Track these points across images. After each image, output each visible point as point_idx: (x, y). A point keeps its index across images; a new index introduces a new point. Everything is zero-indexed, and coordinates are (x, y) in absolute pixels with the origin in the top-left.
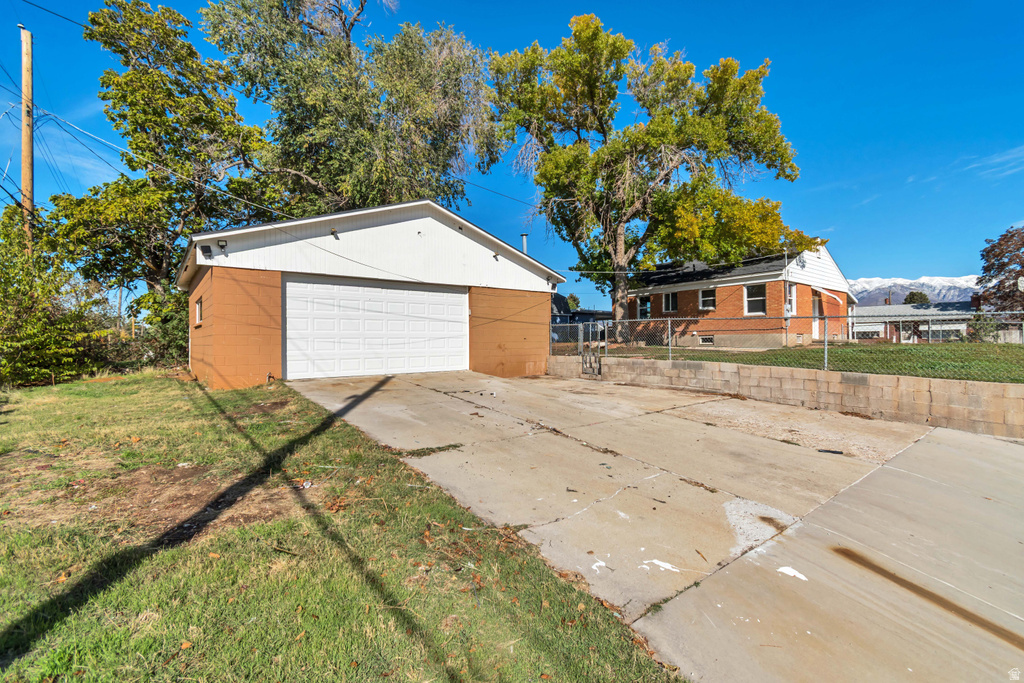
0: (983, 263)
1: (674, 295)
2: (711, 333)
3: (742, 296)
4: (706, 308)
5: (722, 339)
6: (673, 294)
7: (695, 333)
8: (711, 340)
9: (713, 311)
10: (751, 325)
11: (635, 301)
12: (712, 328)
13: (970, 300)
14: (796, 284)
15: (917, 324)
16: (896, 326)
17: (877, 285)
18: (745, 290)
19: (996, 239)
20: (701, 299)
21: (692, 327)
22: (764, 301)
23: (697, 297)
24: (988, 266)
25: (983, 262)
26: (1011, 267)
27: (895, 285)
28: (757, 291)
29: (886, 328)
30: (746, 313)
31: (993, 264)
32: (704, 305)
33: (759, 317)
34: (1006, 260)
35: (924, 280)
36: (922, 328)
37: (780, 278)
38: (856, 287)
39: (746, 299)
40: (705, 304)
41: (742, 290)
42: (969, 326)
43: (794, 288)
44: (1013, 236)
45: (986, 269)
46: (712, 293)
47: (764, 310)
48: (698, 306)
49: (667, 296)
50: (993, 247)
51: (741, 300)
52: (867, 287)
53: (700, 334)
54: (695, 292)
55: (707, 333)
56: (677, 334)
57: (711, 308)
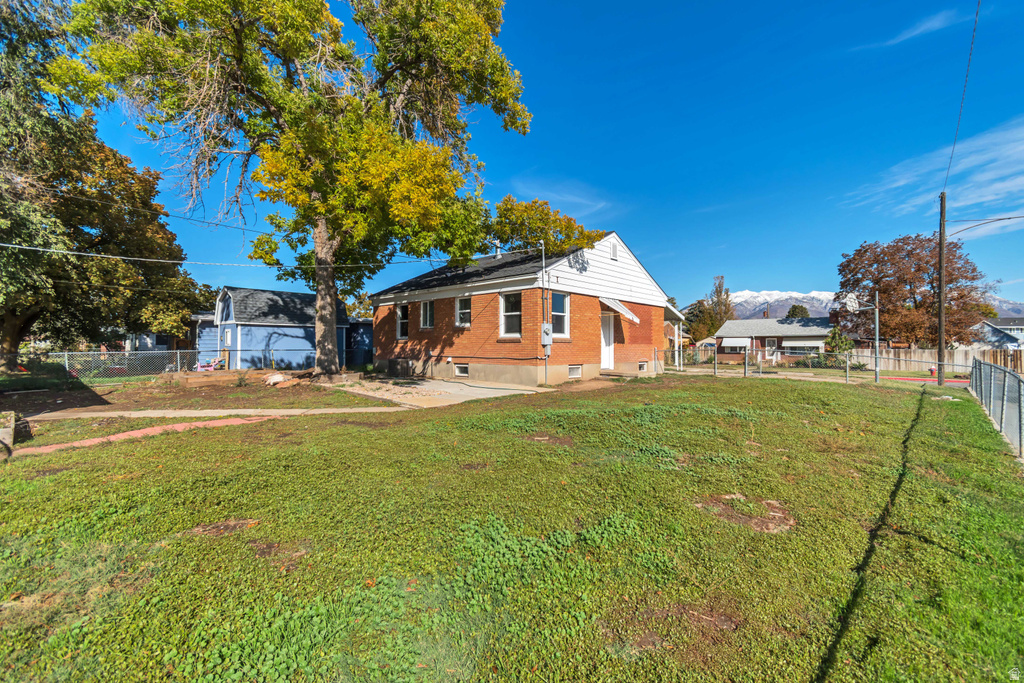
0: (840, 279)
1: (433, 303)
2: (466, 361)
3: (497, 309)
4: (463, 325)
5: (477, 370)
7: (450, 359)
8: (466, 370)
9: (468, 330)
10: (506, 351)
11: (394, 312)
12: (467, 353)
13: (828, 315)
14: (570, 293)
15: (781, 339)
16: (762, 341)
17: (776, 297)
18: (502, 302)
19: (851, 253)
20: (458, 312)
21: (447, 351)
22: (520, 316)
23: (453, 308)
24: (845, 282)
25: (840, 277)
26: (865, 283)
27: (791, 298)
28: (514, 302)
29: (752, 344)
30: (502, 334)
31: (849, 280)
33: (515, 340)
34: (860, 276)
35: (814, 294)
36: (785, 344)
37: (535, 285)
38: (759, 299)
39: (502, 313)
40: (462, 320)
41: (498, 302)
42: (826, 343)
43: (567, 300)
44: (866, 251)
45: (843, 285)
46: (466, 303)
47: (520, 331)
48: (454, 322)
49: (425, 305)
50: (849, 262)
51: (496, 315)
52: (768, 299)
53: (456, 360)
54: (451, 301)
55: (463, 360)
56: (434, 359)
57: (468, 325)
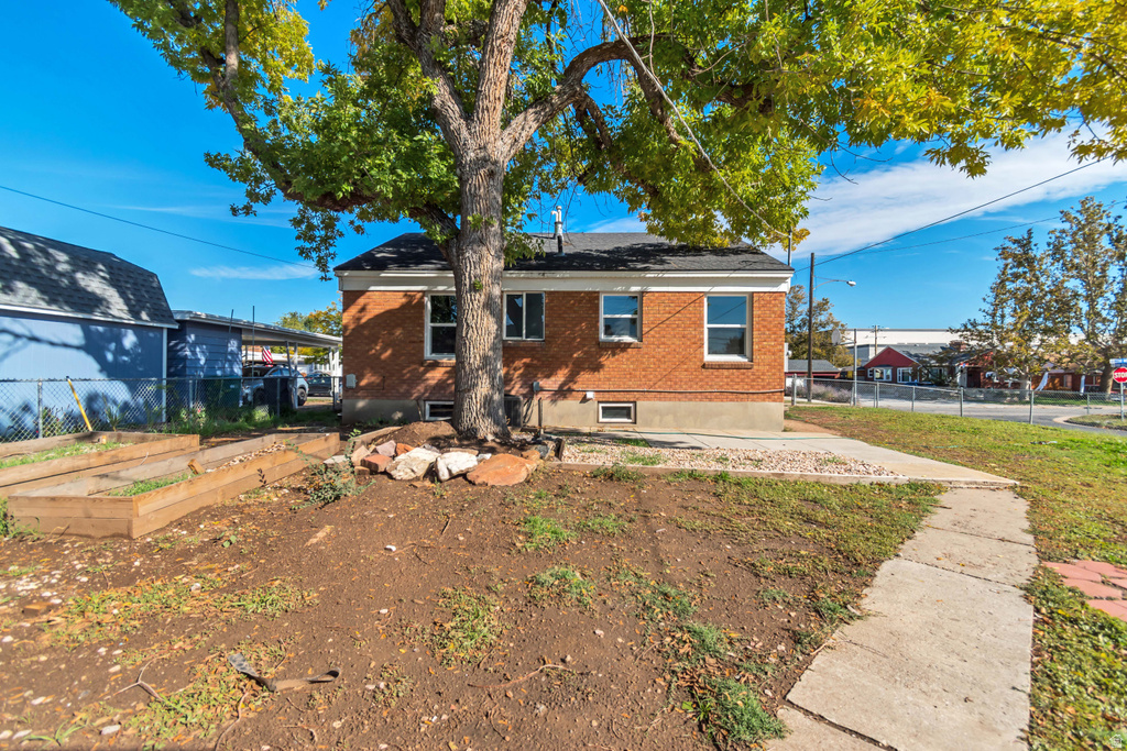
1: (534, 299)
2: (630, 397)
4: (615, 338)
5: (656, 412)
6: (529, 296)
7: (590, 394)
8: (626, 412)
9: (636, 347)
10: (721, 381)
11: (421, 305)
12: (632, 385)
18: (704, 306)
20: (602, 317)
21: (584, 377)
23: (596, 309)
28: (730, 310)
30: (706, 355)
32: (608, 331)
33: (737, 367)
39: (705, 325)
40: (613, 327)
46: (633, 303)
47: (742, 352)
48: (596, 331)
51: (696, 326)
53: (602, 397)
54: (587, 297)
55: (620, 396)
56: (547, 395)
57: (627, 339)
